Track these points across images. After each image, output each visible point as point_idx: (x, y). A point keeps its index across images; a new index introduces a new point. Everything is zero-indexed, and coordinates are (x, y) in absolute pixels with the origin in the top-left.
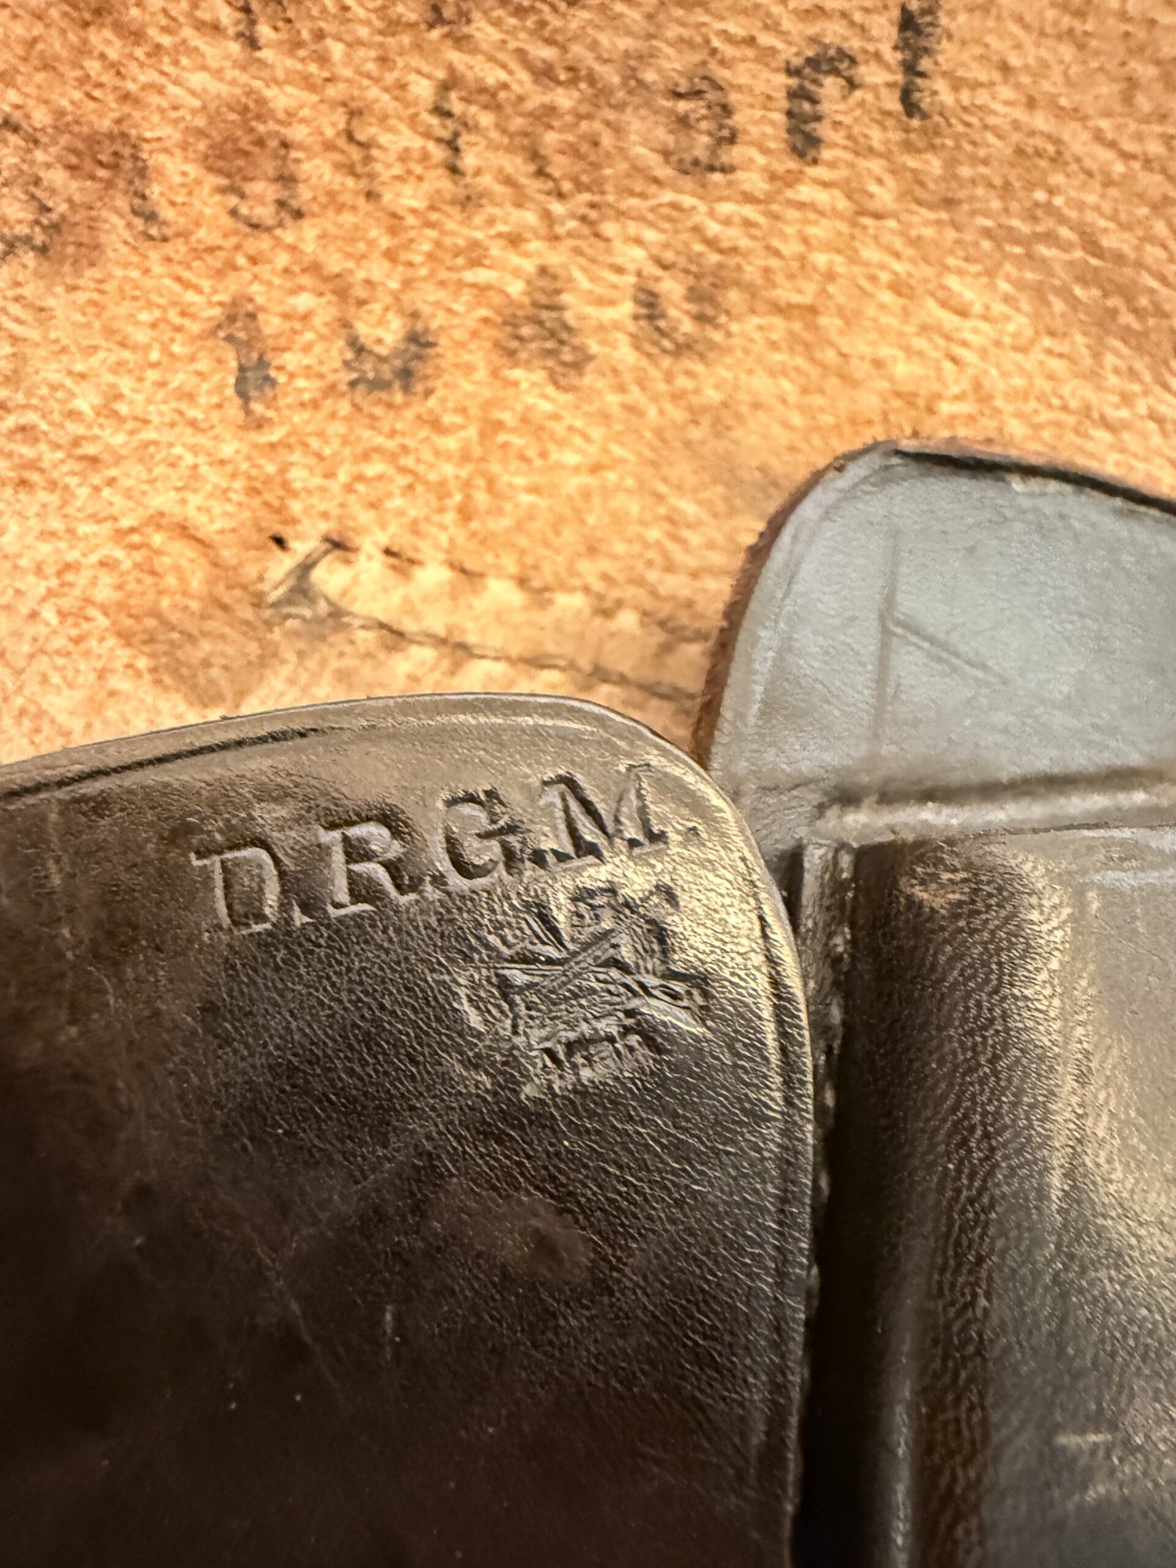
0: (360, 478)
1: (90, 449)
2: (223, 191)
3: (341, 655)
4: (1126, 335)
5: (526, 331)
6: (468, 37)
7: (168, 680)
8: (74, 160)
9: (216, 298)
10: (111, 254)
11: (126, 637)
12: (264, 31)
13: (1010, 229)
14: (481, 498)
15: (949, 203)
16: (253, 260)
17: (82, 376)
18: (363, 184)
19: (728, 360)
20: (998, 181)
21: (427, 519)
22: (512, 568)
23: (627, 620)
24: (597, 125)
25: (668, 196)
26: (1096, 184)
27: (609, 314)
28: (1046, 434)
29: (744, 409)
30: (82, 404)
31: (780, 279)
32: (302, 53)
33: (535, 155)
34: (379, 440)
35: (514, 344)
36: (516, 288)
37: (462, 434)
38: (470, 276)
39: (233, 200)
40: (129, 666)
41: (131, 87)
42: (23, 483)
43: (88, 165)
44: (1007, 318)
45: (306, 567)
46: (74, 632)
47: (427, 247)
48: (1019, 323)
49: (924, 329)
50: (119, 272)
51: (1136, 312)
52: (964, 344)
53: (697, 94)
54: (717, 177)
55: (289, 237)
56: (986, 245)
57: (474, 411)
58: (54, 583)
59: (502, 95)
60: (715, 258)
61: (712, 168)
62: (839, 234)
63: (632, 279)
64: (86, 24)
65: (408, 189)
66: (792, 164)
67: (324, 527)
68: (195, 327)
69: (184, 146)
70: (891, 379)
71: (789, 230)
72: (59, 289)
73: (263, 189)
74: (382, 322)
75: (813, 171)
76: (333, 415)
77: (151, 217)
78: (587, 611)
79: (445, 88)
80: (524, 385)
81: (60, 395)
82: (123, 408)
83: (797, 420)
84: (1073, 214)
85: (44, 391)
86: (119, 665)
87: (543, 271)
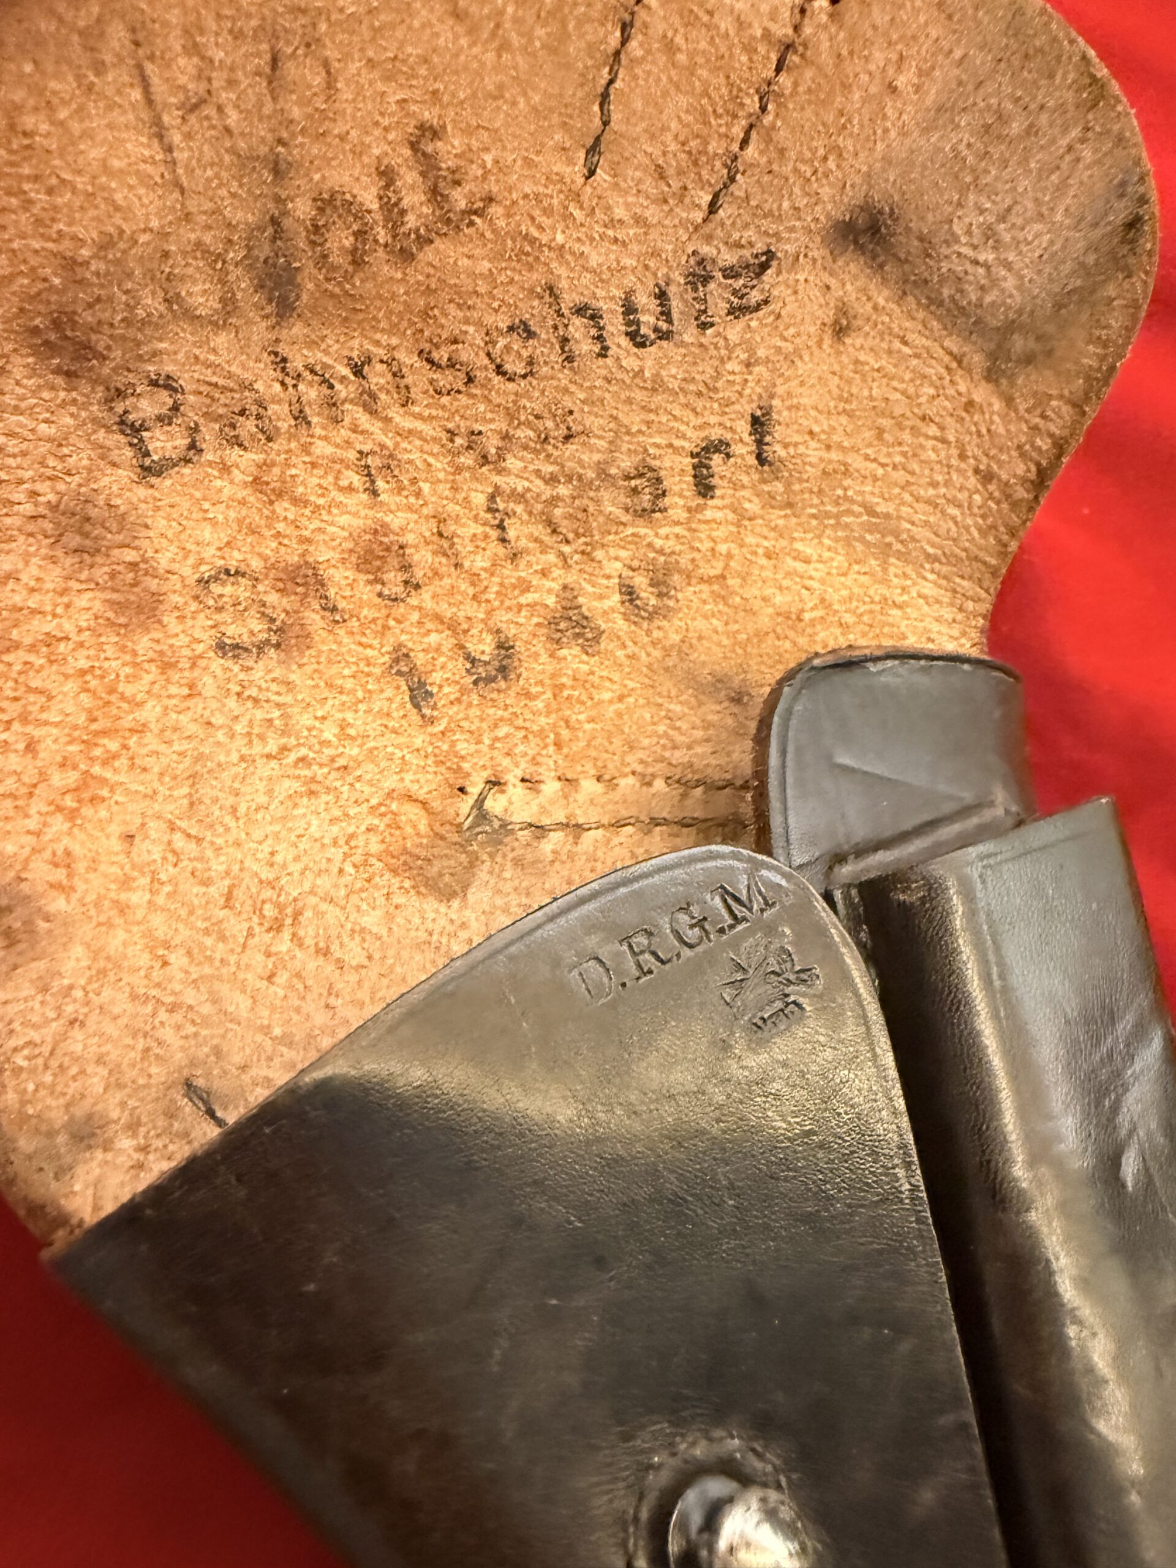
0: (497, 739)
1: (341, 762)
2: (369, 582)
3: (513, 850)
4: (899, 555)
5: (563, 625)
6: (504, 469)
7: (423, 889)
8: (281, 585)
9: (384, 650)
10: (317, 638)
11: (394, 871)
12: (380, 484)
13: (826, 512)
14: (565, 733)
15: (790, 505)
16: (399, 622)
17: (324, 718)
18: (453, 561)
19: (680, 615)
20: (816, 489)
21: (539, 754)
22: (593, 772)
23: (659, 785)
24: (586, 501)
25: (630, 531)
26: (869, 480)
27: (607, 604)
28: (865, 618)
29: (694, 641)
30: (328, 735)
31: (701, 563)
32: (405, 493)
33: (549, 522)
34: (500, 713)
35: (559, 635)
36: (551, 601)
37: (544, 697)
38: (523, 600)
39: (379, 587)
40: (401, 888)
41: (306, 533)
42: (312, 793)
43: (290, 585)
44: (832, 559)
45: (480, 802)
46: (366, 876)
47: (495, 589)
48: (840, 560)
49: (788, 574)
50: (325, 648)
51: (902, 542)
52: (811, 578)
53: (641, 475)
54: (658, 515)
55: (413, 601)
56: (814, 522)
57: (548, 682)
58: (346, 849)
59: (528, 495)
60: (662, 559)
61: (654, 511)
62: (731, 533)
63: (617, 581)
64: (271, 503)
65: (479, 558)
66: (701, 501)
67: (485, 774)
68: (377, 671)
69: (343, 561)
70: (774, 605)
71: (703, 536)
72: (295, 667)
73: (393, 578)
74: (481, 641)
75: (710, 502)
76: (470, 705)
77: (334, 609)
78: (638, 785)
79: (492, 498)
80: (569, 658)
81: (314, 733)
82: (352, 732)
83: (725, 642)
84: (860, 499)
85: (305, 733)
86: (394, 888)
87: (565, 587)
